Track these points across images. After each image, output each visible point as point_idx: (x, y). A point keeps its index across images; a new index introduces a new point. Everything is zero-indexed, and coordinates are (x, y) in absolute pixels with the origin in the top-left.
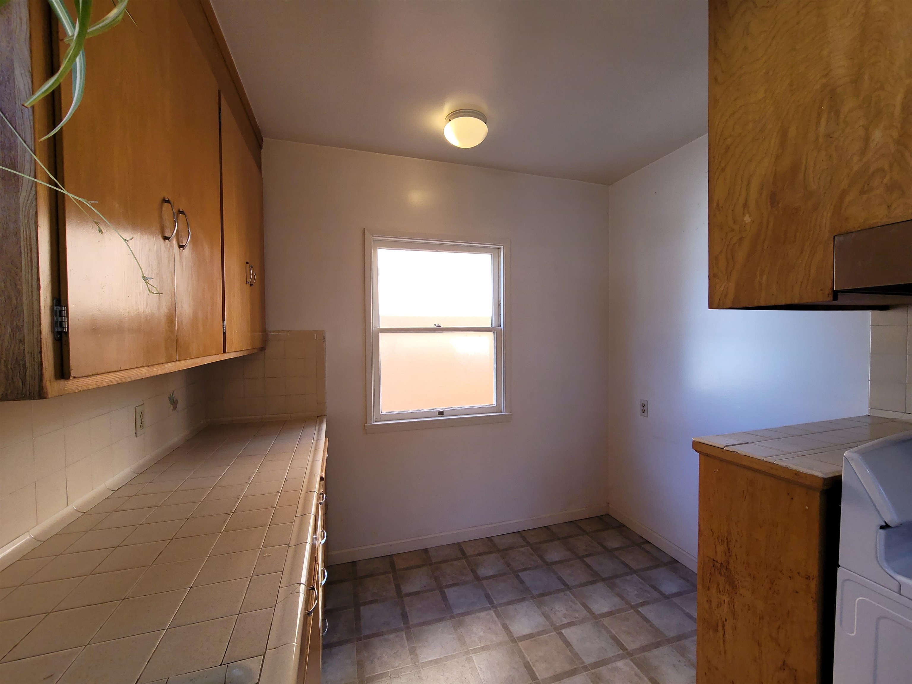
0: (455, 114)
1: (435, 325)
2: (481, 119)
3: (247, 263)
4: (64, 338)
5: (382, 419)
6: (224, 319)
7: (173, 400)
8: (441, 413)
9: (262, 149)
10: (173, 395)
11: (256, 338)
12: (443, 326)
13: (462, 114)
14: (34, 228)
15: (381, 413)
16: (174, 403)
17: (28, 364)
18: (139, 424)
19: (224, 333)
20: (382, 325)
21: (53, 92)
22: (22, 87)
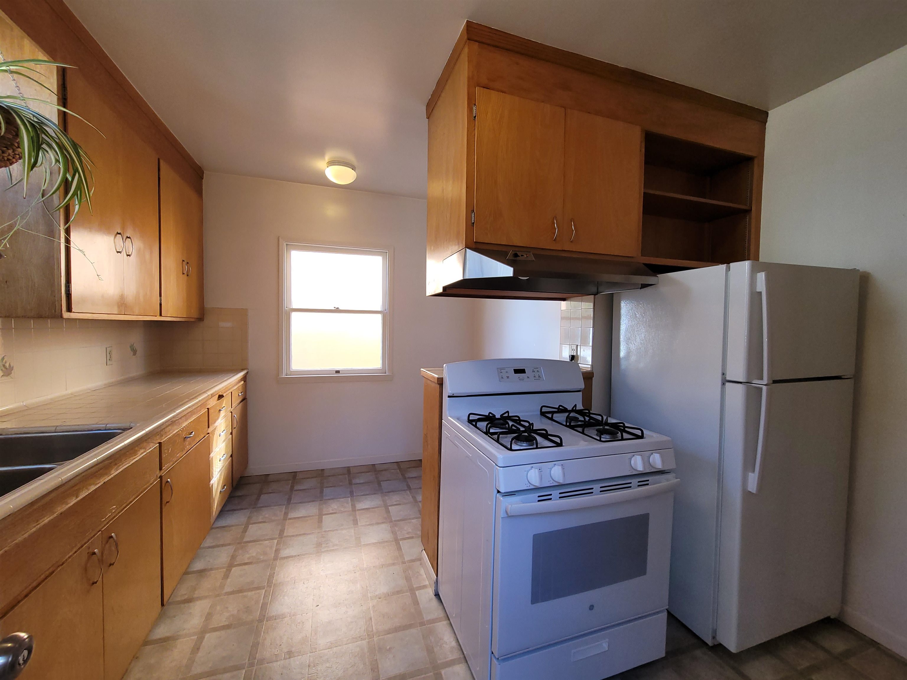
0: (332, 163)
1: (335, 308)
2: (350, 168)
3: (183, 261)
4: (70, 296)
5: (291, 374)
6: (160, 295)
7: (133, 349)
8: (338, 372)
9: (203, 179)
10: (133, 344)
11: (192, 311)
12: (341, 308)
13: (337, 164)
14: (59, 254)
15: (291, 370)
16: (135, 352)
17: (57, 305)
18: (108, 358)
19: (161, 305)
20: (294, 306)
21: (67, 206)
22: (56, 203)
